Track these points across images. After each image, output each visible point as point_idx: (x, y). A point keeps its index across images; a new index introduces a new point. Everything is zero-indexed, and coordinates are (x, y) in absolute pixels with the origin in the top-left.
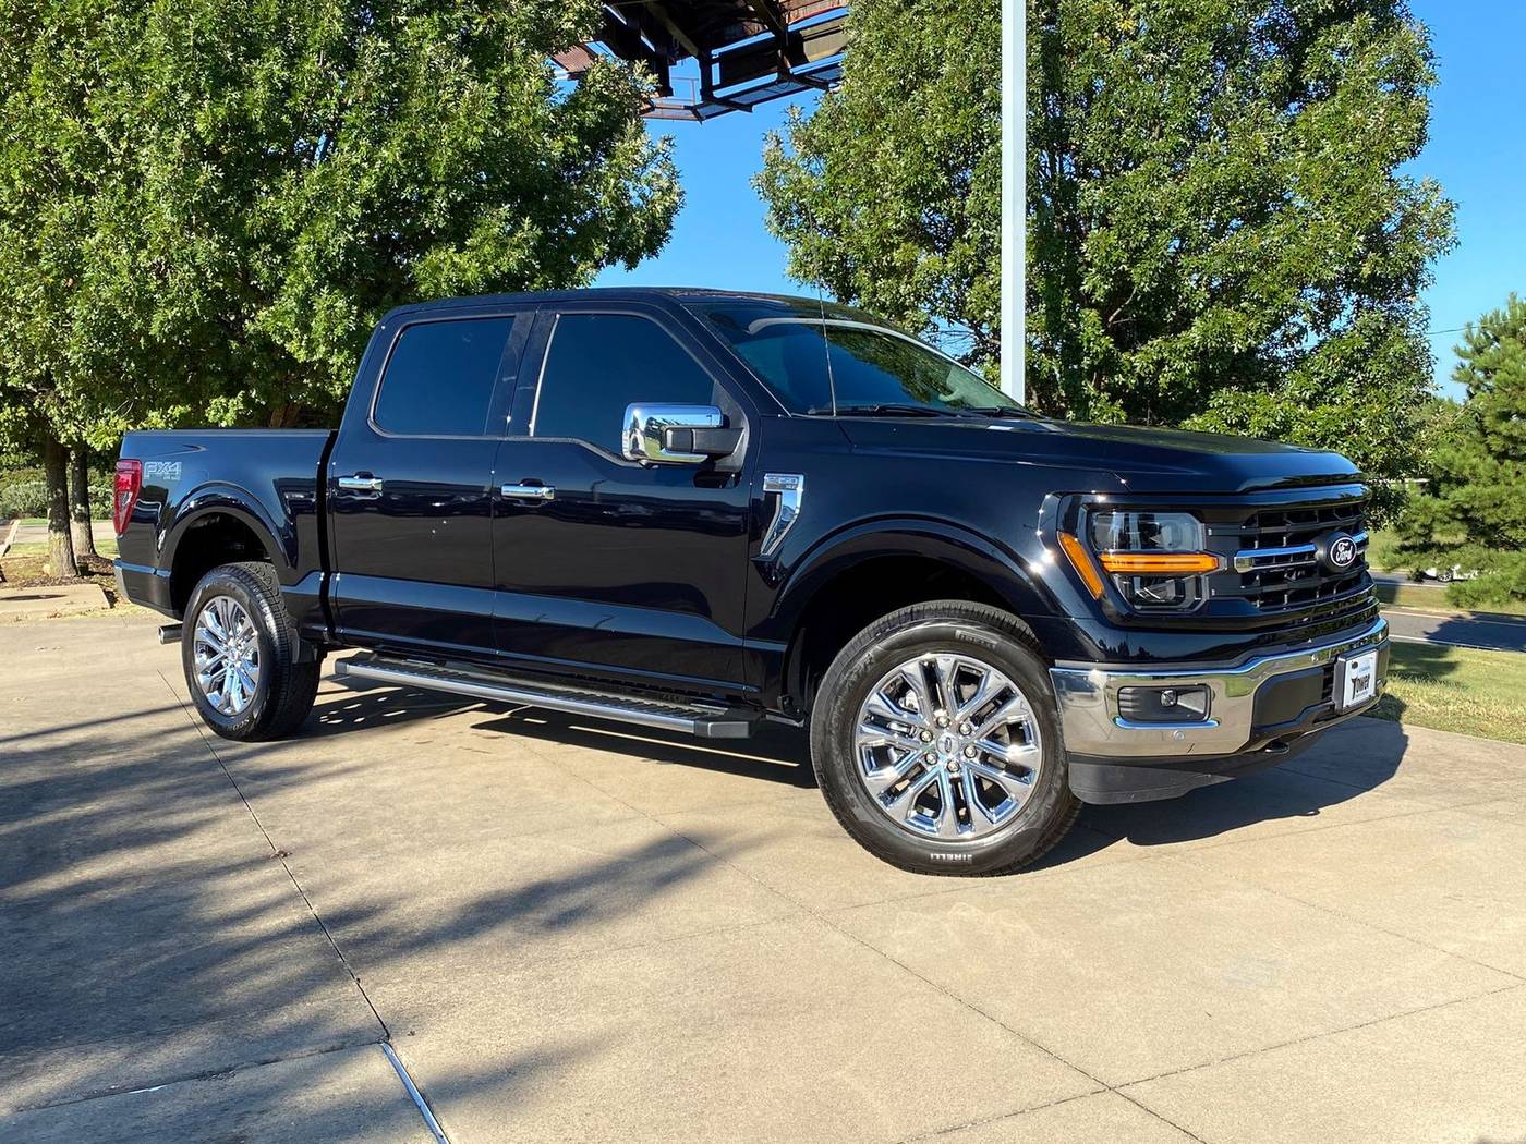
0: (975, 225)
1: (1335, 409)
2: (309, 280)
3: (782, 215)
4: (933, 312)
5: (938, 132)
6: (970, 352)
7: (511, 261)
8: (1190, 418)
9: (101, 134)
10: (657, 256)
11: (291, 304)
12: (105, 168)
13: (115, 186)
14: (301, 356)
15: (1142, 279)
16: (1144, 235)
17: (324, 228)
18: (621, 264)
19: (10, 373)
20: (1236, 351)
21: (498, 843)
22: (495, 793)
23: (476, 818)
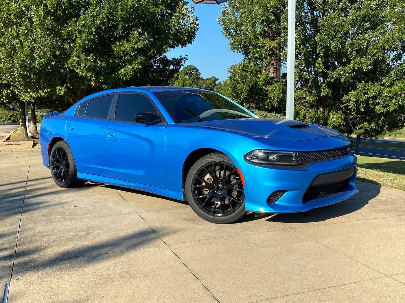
3: (227, 30)
5: (271, 3)
7: (141, 45)
9: (23, 8)
10: (191, 44)
12: (25, 18)
13: (27, 24)
14: (80, 74)
18: (180, 46)
19: (3, 80)
20: (364, 70)
21: (87, 220)
22: (96, 204)
23: (86, 212)
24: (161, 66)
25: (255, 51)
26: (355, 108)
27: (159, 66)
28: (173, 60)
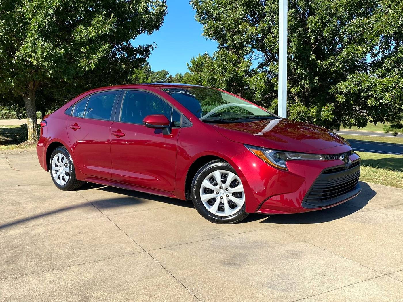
0: (268, 15)
1: (390, 79)
2: (35, 35)
3: (201, 14)
4: (252, 47)
6: (263, 62)
7: (107, 29)
8: (341, 82)
10: (159, 30)
11: (29, 44)
14: (35, 63)
15: (326, 33)
16: (328, 18)
17: (40, 17)
18: (146, 32)
21: (75, 268)
22: (81, 237)
23: (70, 252)
24: (126, 55)
25: (235, 38)
26: (344, 101)
27: (124, 54)
28: (139, 48)
